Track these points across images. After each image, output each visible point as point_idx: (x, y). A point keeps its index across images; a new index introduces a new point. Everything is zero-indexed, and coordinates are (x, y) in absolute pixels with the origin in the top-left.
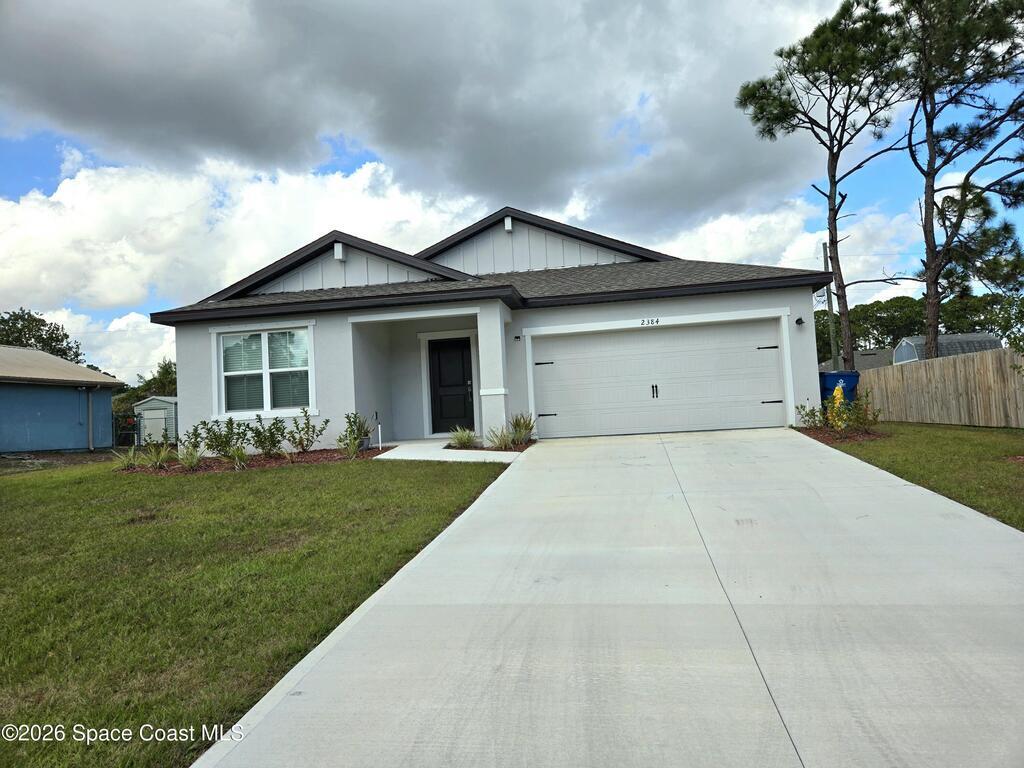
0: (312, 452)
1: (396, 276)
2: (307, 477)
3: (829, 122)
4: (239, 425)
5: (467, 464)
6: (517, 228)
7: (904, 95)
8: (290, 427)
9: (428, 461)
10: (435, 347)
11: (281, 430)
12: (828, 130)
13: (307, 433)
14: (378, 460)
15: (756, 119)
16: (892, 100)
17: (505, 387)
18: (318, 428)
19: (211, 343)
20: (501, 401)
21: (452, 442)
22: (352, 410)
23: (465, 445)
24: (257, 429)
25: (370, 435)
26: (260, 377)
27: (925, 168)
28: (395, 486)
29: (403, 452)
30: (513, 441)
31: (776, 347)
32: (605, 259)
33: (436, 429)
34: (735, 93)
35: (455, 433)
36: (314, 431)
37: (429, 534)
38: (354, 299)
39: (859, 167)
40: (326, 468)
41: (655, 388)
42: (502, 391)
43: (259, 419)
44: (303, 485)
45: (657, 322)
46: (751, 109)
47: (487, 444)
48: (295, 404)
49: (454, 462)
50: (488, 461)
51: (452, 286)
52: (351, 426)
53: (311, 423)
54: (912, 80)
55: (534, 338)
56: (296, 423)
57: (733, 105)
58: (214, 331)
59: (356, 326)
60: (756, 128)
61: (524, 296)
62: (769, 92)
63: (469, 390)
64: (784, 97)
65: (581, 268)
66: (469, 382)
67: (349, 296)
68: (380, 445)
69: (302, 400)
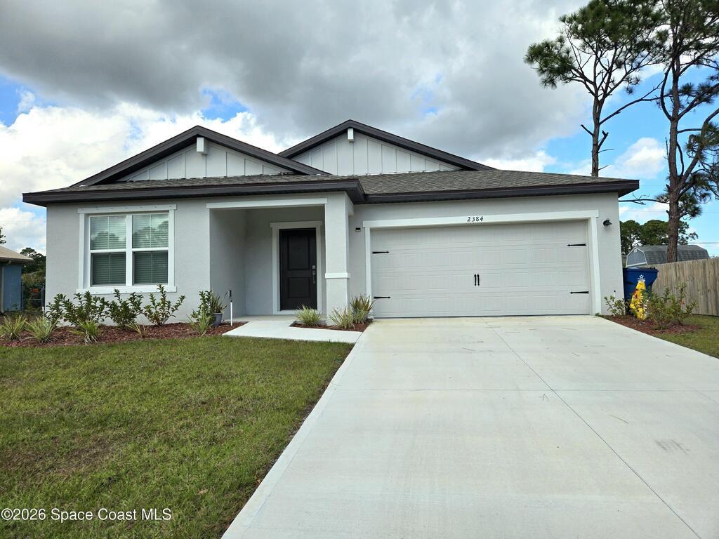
0: (167, 326)
1: (252, 170)
2: (152, 355)
3: (595, 77)
4: (96, 299)
5: (312, 343)
6: (358, 138)
7: (651, 60)
8: (146, 302)
9: (275, 339)
10: (285, 235)
11: (137, 305)
12: (594, 83)
13: (162, 308)
14: (227, 337)
15: (541, 71)
16: (643, 64)
17: (348, 272)
18: (173, 304)
19: (79, 221)
20: (344, 284)
21: (298, 320)
22: (206, 288)
23: (311, 324)
24: (114, 303)
25: (222, 312)
26: (123, 255)
27: (671, 114)
28: (240, 370)
29: (253, 329)
30: (354, 322)
31: (584, 245)
32: (431, 167)
33: (283, 307)
34: (525, 52)
35: (301, 311)
36: (169, 307)
37: (272, 450)
38: (213, 186)
39: (617, 112)
40: (175, 344)
41: (477, 277)
42: (345, 275)
43: (117, 293)
44: (143, 364)
45: (482, 219)
46: (536, 65)
47: (330, 323)
48: (154, 281)
49: (300, 341)
50: (332, 341)
51: (303, 178)
52: (205, 302)
53: (167, 299)
54: (658, 49)
55: (373, 230)
56: (152, 298)
57: (522, 60)
58: (82, 212)
59: (213, 212)
60: (540, 78)
61: (366, 192)
62: (551, 51)
63: (314, 274)
64: (564, 55)
65: (410, 174)
66: (314, 267)
67: (208, 184)
68: (232, 321)
69: (161, 277)
